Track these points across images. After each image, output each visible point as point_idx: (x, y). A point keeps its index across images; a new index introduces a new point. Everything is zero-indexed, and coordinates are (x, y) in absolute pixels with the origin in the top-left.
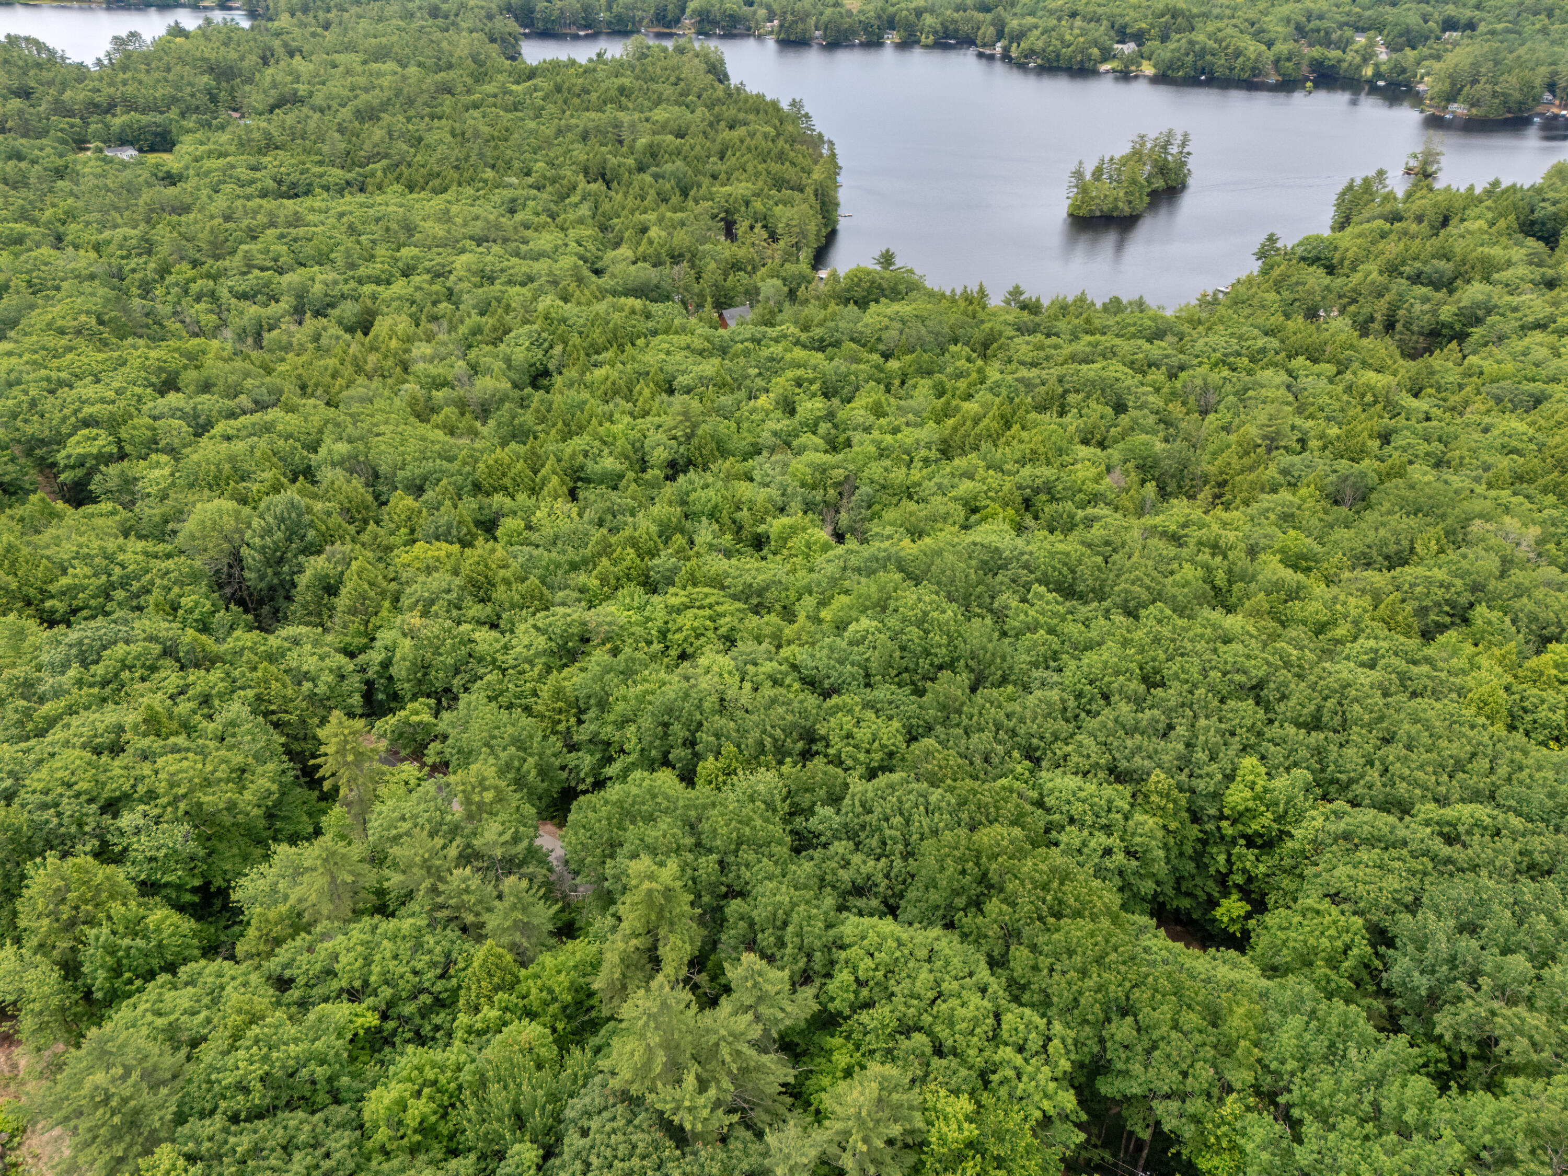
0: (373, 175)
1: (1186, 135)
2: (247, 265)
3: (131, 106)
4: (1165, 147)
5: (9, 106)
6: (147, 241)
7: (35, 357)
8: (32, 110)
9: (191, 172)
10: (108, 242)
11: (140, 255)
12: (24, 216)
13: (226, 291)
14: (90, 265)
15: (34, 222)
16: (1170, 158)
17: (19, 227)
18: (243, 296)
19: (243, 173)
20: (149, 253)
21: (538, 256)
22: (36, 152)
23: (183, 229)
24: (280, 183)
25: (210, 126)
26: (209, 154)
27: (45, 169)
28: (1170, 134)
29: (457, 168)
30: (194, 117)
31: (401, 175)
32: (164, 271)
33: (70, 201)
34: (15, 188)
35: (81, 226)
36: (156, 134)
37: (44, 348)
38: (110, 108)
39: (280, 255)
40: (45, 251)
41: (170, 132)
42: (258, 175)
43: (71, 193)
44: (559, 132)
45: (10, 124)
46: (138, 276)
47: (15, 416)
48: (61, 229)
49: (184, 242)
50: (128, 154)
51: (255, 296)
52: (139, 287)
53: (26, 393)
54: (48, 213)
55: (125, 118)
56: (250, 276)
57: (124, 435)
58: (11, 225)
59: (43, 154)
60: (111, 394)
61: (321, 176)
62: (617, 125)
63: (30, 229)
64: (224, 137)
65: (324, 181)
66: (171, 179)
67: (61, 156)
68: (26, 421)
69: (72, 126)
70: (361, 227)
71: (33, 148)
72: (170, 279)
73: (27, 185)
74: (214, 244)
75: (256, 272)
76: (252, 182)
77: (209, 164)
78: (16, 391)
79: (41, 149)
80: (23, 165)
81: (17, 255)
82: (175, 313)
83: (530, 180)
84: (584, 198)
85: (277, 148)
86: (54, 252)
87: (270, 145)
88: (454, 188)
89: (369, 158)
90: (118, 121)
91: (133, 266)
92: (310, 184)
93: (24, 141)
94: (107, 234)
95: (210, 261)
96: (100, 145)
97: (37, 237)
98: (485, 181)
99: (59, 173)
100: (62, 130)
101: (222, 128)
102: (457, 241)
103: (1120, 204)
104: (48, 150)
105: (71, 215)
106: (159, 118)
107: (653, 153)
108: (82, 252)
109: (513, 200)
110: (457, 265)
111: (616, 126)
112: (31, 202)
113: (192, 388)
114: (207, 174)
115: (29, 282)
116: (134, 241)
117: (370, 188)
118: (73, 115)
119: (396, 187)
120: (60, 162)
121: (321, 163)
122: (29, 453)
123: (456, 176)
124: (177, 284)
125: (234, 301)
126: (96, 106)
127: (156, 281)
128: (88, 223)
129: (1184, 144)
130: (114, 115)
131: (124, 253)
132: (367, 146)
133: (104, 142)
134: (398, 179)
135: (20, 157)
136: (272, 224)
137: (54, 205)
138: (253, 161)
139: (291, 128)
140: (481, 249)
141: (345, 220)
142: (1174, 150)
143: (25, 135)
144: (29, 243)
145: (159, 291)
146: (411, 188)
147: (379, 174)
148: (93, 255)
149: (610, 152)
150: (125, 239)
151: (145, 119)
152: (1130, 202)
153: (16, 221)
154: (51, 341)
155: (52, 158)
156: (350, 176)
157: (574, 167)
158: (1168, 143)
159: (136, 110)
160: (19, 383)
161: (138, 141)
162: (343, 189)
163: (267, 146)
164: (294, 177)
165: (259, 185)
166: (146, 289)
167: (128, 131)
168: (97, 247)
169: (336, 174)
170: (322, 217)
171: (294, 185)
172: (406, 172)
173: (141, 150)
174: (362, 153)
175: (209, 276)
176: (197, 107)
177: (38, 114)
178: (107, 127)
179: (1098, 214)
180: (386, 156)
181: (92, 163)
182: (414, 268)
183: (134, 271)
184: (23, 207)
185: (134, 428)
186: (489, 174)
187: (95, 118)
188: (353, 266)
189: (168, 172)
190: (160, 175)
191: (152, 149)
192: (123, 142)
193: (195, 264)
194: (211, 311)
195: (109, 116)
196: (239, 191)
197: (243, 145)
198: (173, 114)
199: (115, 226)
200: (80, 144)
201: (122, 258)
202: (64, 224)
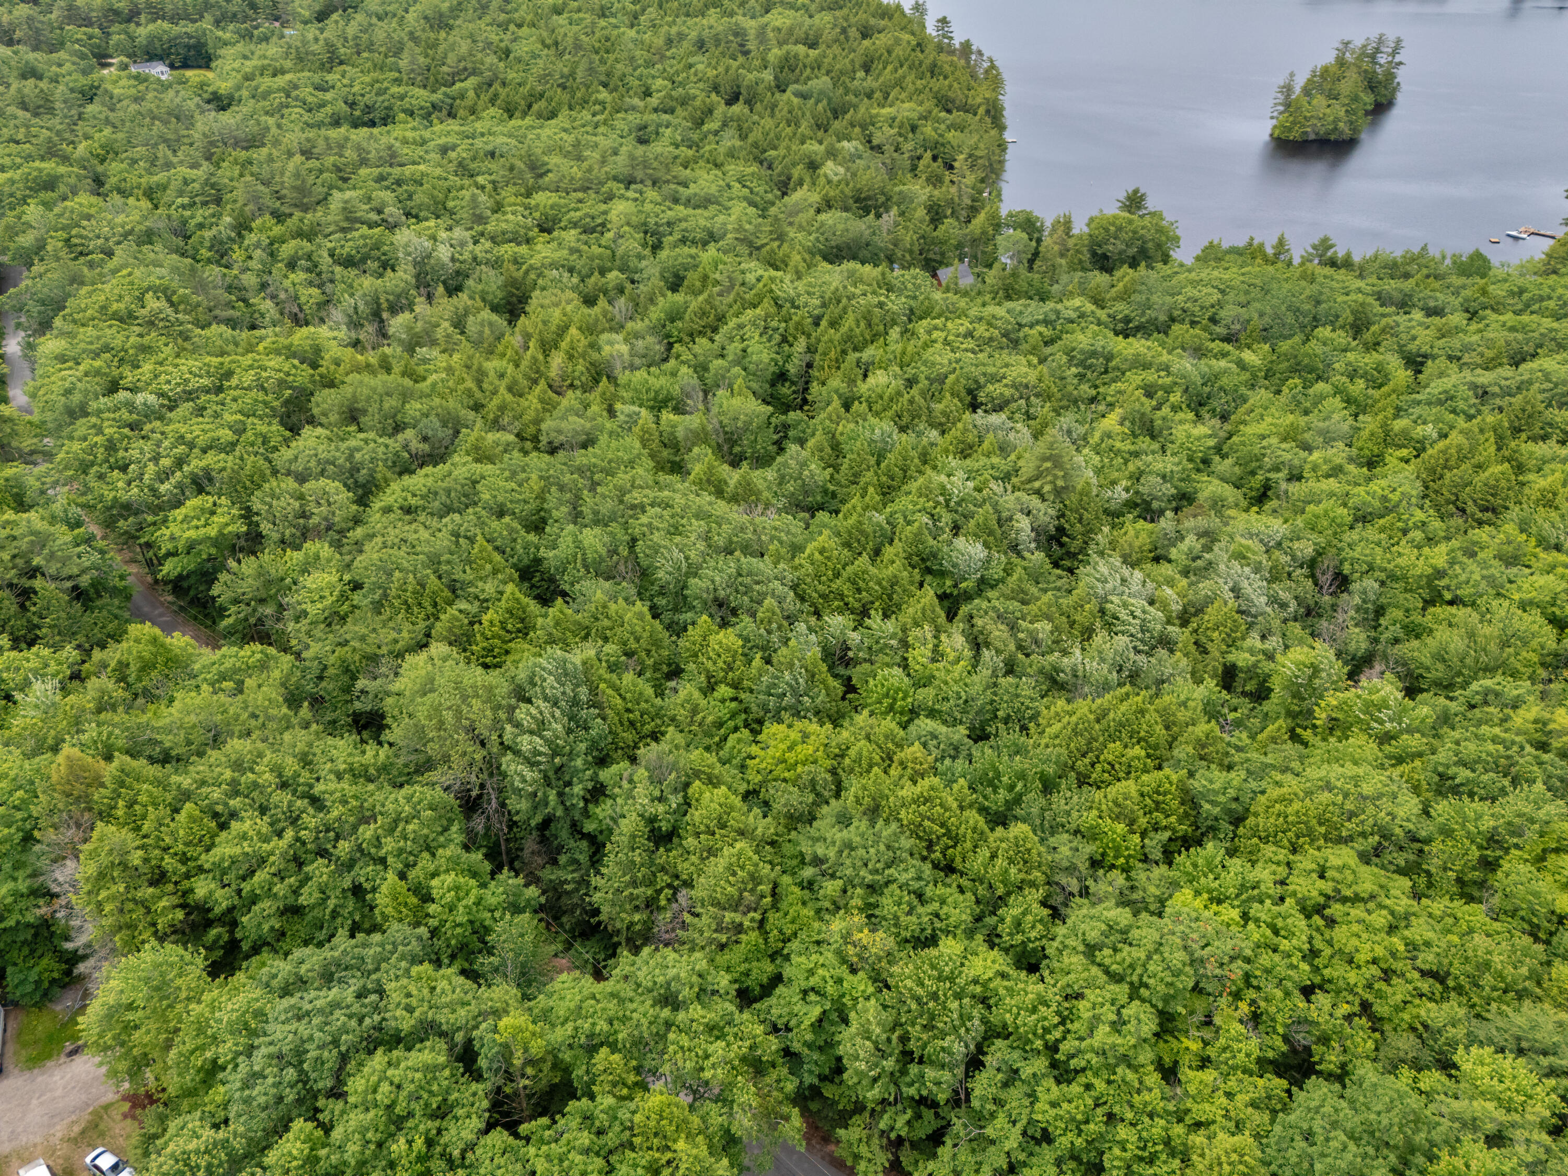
0: (462, 96)
1: (1398, 41)
2: (347, 219)
3: (157, 14)
4: (1373, 57)
5: (16, 13)
6: (213, 186)
7: (98, 363)
8: (42, 18)
9: (245, 93)
10: (164, 187)
11: (205, 204)
12: (50, 152)
13: (325, 254)
14: (145, 218)
15: (65, 159)
16: (1379, 70)
17: (49, 166)
18: (348, 262)
19: (306, 92)
20: (218, 201)
21: (705, 202)
22: (54, 68)
23: (255, 169)
24: (352, 105)
25: (252, 36)
26: (262, 70)
27: (72, 90)
28: (1381, 40)
29: (563, 87)
30: (231, 27)
31: (496, 96)
32: (242, 227)
33: (107, 131)
34: (36, 115)
35: (124, 166)
36: (189, 47)
37: (107, 348)
38: (132, 16)
39: (384, 204)
40: (84, 200)
41: (205, 45)
42: (329, 96)
43: (107, 121)
44: (669, 42)
45: (18, 35)
46: (208, 234)
47: (84, 468)
48: (100, 169)
49: (261, 188)
50: (159, 71)
51: (364, 260)
52: (210, 249)
53: (100, 431)
54: (82, 148)
55: (151, 27)
56: (356, 234)
57: (257, 506)
58: (37, 164)
59: (63, 70)
60: (226, 435)
61: (402, 98)
62: (739, 33)
63: (62, 169)
64: (273, 50)
65: (406, 103)
66: (221, 103)
67: (85, 73)
68: (101, 477)
69: (90, 38)
70: (473, 166)
71: (50, 63)
72: (251, 238)
73: (51, 111)
74: (302, 190)
75: (364, 230)
76: (322, 105)
77: (266, 82)
78: (81, 426)
79: (60, 65)
80: (43, 85)
81: (48, 206)
82: (264, 286)
83: (654, 101)
84: (725, 125)
85: (341, 63)
86: (94, 199)
87: (333, 60)
88: (565, 112)
89: (454, 75)
90: (144, 31)
91: (199, 219)
92: (389, 108)
93: (38, 55)
94: (160, 177)
95: (298, 214)
96: (125, 60)
97: (72, 180)
98: (602, 103)
99: (89, 95)
100: (78, 41)
101: (266, 39)
102: (602, 184)
103: (1341, 125)
104: (68, 66)
105: (108, 152)
106: (190, 28)
107: (788, 66)
108: (131, 201)
109: (643, 127)
110: (613, 216)
111: (736, 34)
112: (58, 133)
113: (334, 417)
114: (266, 95)
115: (67, 241)
116: (196, 186)
117: (461, 113)
118: (90, 24)
119: (492, 111)
120: (83, 81)
121: (398, 81)
122: (109, 524)
123: (566, 97)
124: (257, 245)
125: (338, 269)
126: (116, 13)
127: (233, 240)
128: (134, 162)
129: (1394, 52)
130: (138, 24)
131: (186, 200)
132: (451, 59)
133: (129, 56)
134: (493, 101)
135: (37, 75)
136: (364, 162)
137: (87, 137)
138: (317, 78)
139: (356, 38)
140: (631, 194)
141: (452, 155)
142: (1382, 59)
143: (35, 48)
144: (62, 188)
145: (237, 255)
146: (510, 112)
147: (471, 94)
148: (145, 204)
149: (742, 66)
150: (186, 182)
151: (177, 30)
152: (1351, 123)
153: (42, 159)
154: (113, 335)
155: (75, 76)
156: (437, 97)
157: (701, 85)
158: (1377, 50)
159: (163, 19)
160: (84, 412)
161: (169, 55)
162: (430, 114)
163: (331, 60)
164: (368, 99)
165: (328, 109)
166: (221, 254)
167: (157, 44)
168: (149, 193)
169: (420, 96)
170: (420, 151)
171: (369, 109)
172: (503, 92)
173: (172, 66)
174: (445, 69)
175: (299, 234)
176: (235, 15)
177: (50, 23)
178: (132, 39)
179: (1312, 137)
180: (474, 72)
181: (122, 83)
182: (556, 220)
183: (201, 226)
184: (50, 140)
185: (273, 496)
186: (603, 95)
187: (115, 28)
188: (480, 219)
189: (214, 93)
190: (206, 96)
191: (186, 65)
192: (151, 56)
193: (279, 217)
194: (311, 284)
195: (133, 25)
196: (307, 117)
197: (301, 59)
198: (206, 24)
199: (168, 165)
200: (102, 58)
201: (183, 207)
202: (102, 161)
